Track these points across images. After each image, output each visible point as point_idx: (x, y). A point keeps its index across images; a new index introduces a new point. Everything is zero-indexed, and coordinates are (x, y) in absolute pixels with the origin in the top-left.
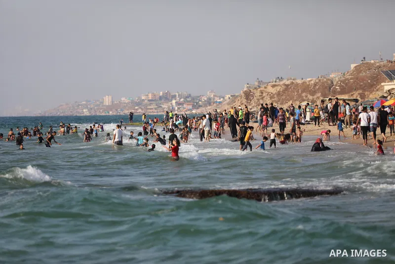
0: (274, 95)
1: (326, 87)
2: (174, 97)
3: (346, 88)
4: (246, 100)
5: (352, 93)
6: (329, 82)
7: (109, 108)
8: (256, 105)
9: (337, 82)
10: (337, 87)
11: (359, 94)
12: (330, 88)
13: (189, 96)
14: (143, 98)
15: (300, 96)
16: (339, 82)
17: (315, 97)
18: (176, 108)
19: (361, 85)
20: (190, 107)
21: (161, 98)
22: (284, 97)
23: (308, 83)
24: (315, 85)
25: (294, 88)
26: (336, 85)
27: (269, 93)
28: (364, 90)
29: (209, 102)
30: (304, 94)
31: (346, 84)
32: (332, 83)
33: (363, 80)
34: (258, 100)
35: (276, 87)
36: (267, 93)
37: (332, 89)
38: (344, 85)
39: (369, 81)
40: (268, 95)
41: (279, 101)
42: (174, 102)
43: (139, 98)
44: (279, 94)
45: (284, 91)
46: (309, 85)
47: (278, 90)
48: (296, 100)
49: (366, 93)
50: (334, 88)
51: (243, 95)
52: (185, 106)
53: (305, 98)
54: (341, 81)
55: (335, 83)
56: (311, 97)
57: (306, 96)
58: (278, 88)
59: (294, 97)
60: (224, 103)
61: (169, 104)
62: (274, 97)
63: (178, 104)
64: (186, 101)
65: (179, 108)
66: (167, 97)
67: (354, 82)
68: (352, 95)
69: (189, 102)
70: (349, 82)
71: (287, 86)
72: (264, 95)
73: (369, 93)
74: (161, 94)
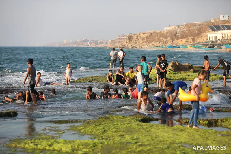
0: (144, 38)
1: (173, 35)
2: (88, 41)
3: (184, 35)
4: (129, 41)
5: (188, 38)
6: (175, 32)
7: (66, 44)
8: (134, 43)
9: (179, 32)
10: (179, 35)
11: (192, 38)
12: (175, 35)
13: (94, 40)
14: (77, 41)
15: (159, 39)
16: (180, 32)
17: (167, 39)
18: (89, 45)
19: (192, 34)
20: (95, 44)
21: (84, 41)
22: (150, 39)
23: (163, 32)
24: (167, 33)
25: (155, 35)
26: (178, 34)
27: (141, 37)
28: (194, 37)
29: (101, 43)
30: (161, 38)
31: (184, 33)
32: (176, 32)
33: (193, 31)
34: (135, 40)
35: (145, 34)
36: (140, 37)
37: (176, 35)
38: (183, 34)
39: (196, 32)
40: (141, 38)
41: (147, 41)
42: (88, 42)
43: (76, 41)
44: (147, 38)
45: (150, 36)
46: (164, 33)
47: (147, 36)
48: (157, 41)
49: (195, 38)
50: (178, 35)
51: (127, 38)
52: (92, 44)
53: (161, 40)
54: (181, 32)
55: (178, 33)
56: (165, 40)
57: (162, 39)
58: (146, 35)
59: (155, 40)
60: (108, 43)
61: (87, 43)
62: (144, 40)
63: (90, 43)
64: (93, 42)
65: (90, 45)
66: (86, 41)
67: (188, 32)
68: (188, 39)
69: (94, 42)
70: (185, 32)
71: (151, 33)
72: (139, 38)
73: (197, 38)
74: (84, 39)
